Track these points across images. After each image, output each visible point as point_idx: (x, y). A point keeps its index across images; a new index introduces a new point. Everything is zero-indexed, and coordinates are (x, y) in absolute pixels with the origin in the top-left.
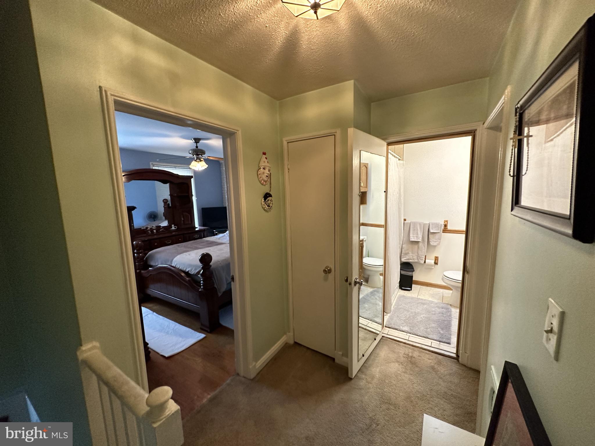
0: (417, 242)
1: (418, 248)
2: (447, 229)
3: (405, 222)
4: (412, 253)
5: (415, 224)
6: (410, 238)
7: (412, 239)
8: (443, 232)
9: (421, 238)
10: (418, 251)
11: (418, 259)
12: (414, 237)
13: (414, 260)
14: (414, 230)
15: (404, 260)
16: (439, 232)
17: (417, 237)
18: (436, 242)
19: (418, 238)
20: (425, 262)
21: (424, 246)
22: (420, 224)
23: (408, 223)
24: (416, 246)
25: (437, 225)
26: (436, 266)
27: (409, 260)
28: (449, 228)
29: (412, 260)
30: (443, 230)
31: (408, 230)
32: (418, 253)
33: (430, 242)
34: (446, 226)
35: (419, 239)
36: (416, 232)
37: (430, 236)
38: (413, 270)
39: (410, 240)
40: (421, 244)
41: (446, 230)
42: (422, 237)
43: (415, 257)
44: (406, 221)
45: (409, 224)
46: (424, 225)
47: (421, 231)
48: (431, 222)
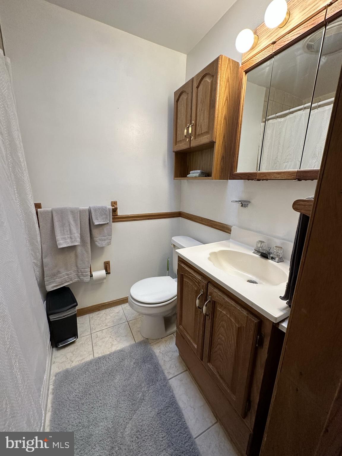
0: (72, 248)
1: (76, 256)
2: (117, 215)
3: (39, 210)
4: (67, 269)
5: (62, 212)
6: (58, 242)
7: (62, 244)
8: (113, 222)
9: (78, 239)
10: (76, 262)
11: (79, 277)
12: (64, 239)
13: (71, 280)
14: (63, 225)
15: (51, 288)
16: (108, 222)
17: (71, 238)
18: (105, 240)
19: (73, 240)
20: (91, 276)
21: (87, 252)
22: (73, 212)
23: (46, 212)
24: (72, 255)
25: (102, 210)
26: (108, 275)
27: (62, 284)
28: (120, 213)
29: (69, 281)
30: (113, 219)
31: (49, 225)
32: (77, 266)
33: (97, 243)
34: (115, 210)
35: (75, 241)
36: (68, 228)
37: (95, 232)
38: (75, 304)
39: (57, 247)
40: (79, 250)
41: (116, 217)
42: (80, 236)
43: (73, 275)
44: (40, 208)
45: (50, 214)
46: (81, 212)
47: (77, 225)
48: (91, 206)
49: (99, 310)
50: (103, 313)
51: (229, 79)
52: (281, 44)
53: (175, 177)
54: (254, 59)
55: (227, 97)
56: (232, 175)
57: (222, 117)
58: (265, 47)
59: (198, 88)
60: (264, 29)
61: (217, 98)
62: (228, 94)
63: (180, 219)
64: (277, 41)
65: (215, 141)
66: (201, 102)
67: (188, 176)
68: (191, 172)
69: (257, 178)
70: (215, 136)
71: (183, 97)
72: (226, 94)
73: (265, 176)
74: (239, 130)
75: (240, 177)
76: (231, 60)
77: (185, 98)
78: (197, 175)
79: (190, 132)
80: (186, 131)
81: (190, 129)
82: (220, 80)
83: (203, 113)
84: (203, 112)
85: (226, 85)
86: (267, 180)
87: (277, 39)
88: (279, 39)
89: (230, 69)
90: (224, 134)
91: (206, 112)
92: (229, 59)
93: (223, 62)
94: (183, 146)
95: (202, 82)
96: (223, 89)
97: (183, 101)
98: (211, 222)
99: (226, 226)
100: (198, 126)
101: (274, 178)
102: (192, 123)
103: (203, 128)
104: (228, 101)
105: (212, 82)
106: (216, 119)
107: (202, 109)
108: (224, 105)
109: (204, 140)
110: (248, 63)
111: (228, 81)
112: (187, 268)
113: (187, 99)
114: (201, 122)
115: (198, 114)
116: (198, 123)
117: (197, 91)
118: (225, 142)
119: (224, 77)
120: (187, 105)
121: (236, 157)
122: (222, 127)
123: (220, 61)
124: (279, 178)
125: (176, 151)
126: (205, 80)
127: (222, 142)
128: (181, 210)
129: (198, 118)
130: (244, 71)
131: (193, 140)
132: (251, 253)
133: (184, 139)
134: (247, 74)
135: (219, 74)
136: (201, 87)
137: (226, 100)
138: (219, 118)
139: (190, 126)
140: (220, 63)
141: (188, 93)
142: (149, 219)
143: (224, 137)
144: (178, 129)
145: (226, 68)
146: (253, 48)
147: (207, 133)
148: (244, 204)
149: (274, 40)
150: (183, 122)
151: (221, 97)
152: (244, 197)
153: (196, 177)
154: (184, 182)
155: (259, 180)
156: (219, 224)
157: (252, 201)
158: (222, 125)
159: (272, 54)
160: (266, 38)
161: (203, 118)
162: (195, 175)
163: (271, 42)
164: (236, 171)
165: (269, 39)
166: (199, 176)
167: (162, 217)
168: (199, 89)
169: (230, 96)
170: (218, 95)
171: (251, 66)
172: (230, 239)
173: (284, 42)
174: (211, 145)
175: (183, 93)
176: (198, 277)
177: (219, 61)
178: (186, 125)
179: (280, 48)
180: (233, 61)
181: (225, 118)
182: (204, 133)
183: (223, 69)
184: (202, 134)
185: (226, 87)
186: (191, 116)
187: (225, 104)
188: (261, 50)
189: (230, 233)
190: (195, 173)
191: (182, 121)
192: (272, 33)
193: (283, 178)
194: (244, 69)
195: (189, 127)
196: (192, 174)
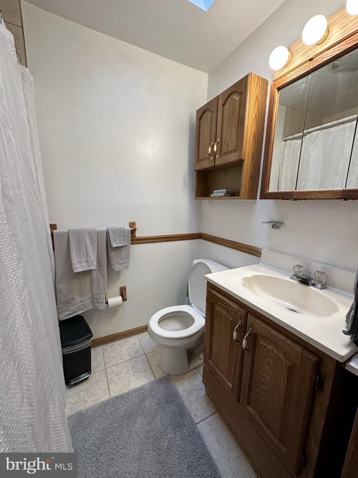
0: (89, 272)
1: (92, 281)
2: (135, 237)
3: (54, 231)
4: (81, 296)
5: (79, 234)
6: (74, 266)
7: (78, 268)
8: (132, 244)
9: (95, 263)
10: (91, 288)
11: (94, 304)
12: (80, 262)
13: (86, 308)
14: (79, 248)
15: (65, 316)
16: (127, 244)
17: (87, 262)
18: (122, 264)
19: (90, 264)
20: (107, 303)
21: (103, 276)
22: (90, 233)
23: (62, 234)
24: (88, 280)
25: (120, 232)
26: (124, 301)
27: (76, 312)
28: (138, 234)
29: (83, 309)
30: (132, 240)
31: (65, 247)
32: (92, 293)
33: (113, 267)
34: (133, 232)
35: (92, 264)
36: (84, 251)
37: (113, 255)
38: (90, 335)
39: (73, 270)
40: (95, 274)
41: (135, 240)
42: (96, 259)
43: (88, 302)
44: (56, 229)
45: (66, 235)
46: (99, 233)
47: (93, 247)
48: (109, 227)
49: (113, 341)
50: (117, 344)
51: (258, 97)
52: (319, 61)
53: (196, 197)
54: (288, 75)
55: (256, 115)
56: (264, 194)
57: (251, 135)
58: (301, 64)
59: (223, 106)
60: (298, 47)
61: (246, 115)
62: (257, 111)
63: (200, 240)
64: (314, 58)
65: (243, 159)
66: (228, 120)
67: (211, 195)
68: (214, 192)
69: (294, 197)
70: (244, 154)
71: (207, 115)
72: (255, 112)
73: (304, 195)
74: (271, 148)
75: (273, 196)
76: (260, 78)
77: (209, 116)
78: (223, 194)
79: (215, 150)
80: (210, 149)
81: (215, 147)
82: (250, 98)
83: (230, 131)
84: (230, 129)
85: (255, 102)
86: (306, 199)
87: (314, 56)
88: (317, 55)
89: (260, 86)
90: (253, 152)
91: (233, 130)
92: (259, 77)
93: (252, 80)
94: (206, 165)
95: (229, 100)
96: (253, 106)
97: (206, 119)
98: (237, 244)
99: (254, 249)
100: (225, 143)
101: (315, 198)
102: (217, 141)
103: (230, 146)
104: (257, 119)
105: (240, 99)
106: (245, 136)
107: (228, 128)
108: (253, 123)
109: (232, 158)
110: (281, 80)
111: (257, 98)
112: (219, 296)
113: (211, 117)
114: (228, 140)
115: (224, 131)
116: (224, 141)
117: (222, 109)
118: (254, 160)
119: (254, 94)
120: (211, 122)
121: (268, 176)
122: (251, 144)
123: (250, 78)
124: (321, 198)
125: (197, 170)
126: (232, 98)
127: (251, 161)
128: (201, 232)
129: (224, 136)
130: (276, 88)
131: (218, 158)
132: (288, 279)
133: (207, 157)
134: (279, 91)
135: (249, 92)
136: (227, 104)
137: (255, 118)
138: (248, 136)
139: (216, 144)
140: (250, 80)
141: (212, 111)
142: (168, 241)
143: (253, 155)
144: (201, 147)
145: (255, 86)
146: (286, 66)
147: (234, 151)
148: (275, 225)
149: (311, 57)
150: (207, 140)
151: (250, 114)
152: (275, 218)
153: (220, 198)
154: (205, 202)
155: (295, 200)
156: (246, 246)
157: (286, 223)
158: (251, 142)
159: (309, 71)
160: (301, 56)
161: (230, 135)
162: (219, 194)
163: (308, 58)
164: (268, 190)
165: (305, 57)
166: (225, 195)
167: (182, 238)
168: (225, 107)
169: (259, 114)
170: (247, 113)
171: (284, 83)
172: (260, 263)
173: (323, 58)
174: (240, 163)
175: (207, 111)
176: (234, 306)
177: (248, 78)
178: (210, 143)
179: (318, 64)
180: (262, 79)
181: (254, 136)
182: (231, 151)
183: (252, 87)
184: (229, 152)
185: (255, 105)
186: (216, 135)
187: (254, 121)
188: (296, 67)
189: (259, 256)
190: (219, 193)
191: (205, 139)
192: (308, 50)
193: (326, 198)
194: (277, 86)
195: (213, 146)
196: (216, 194)
